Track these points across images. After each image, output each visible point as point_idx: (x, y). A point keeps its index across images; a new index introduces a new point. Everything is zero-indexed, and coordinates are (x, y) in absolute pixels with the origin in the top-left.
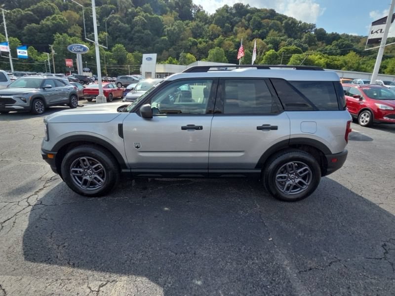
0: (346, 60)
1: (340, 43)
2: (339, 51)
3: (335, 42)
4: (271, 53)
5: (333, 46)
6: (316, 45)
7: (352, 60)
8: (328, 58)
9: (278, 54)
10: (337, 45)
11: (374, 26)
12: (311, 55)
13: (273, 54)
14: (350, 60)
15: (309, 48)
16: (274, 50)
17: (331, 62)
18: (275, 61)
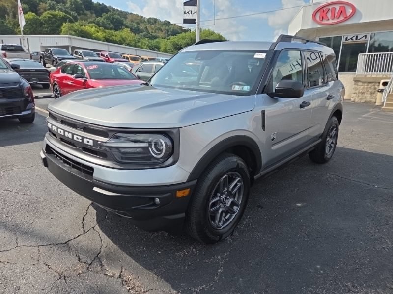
0: (124, 37)
1: (110, 16)
2: (111, 26)
3: (105, 15)
4: (31, 17)
5: (104, 19)
6: (86, 15)
7: (128, 37)
8: (105, 32)
9: (42, 20)
10: (108, 18)
11: (186, 7)
12: (85, 26)
13: (34, 18)
14: (127, 37)
15: (79, 17)
16: (34, 14)
17: (110, 37)
18: (40, 29)
